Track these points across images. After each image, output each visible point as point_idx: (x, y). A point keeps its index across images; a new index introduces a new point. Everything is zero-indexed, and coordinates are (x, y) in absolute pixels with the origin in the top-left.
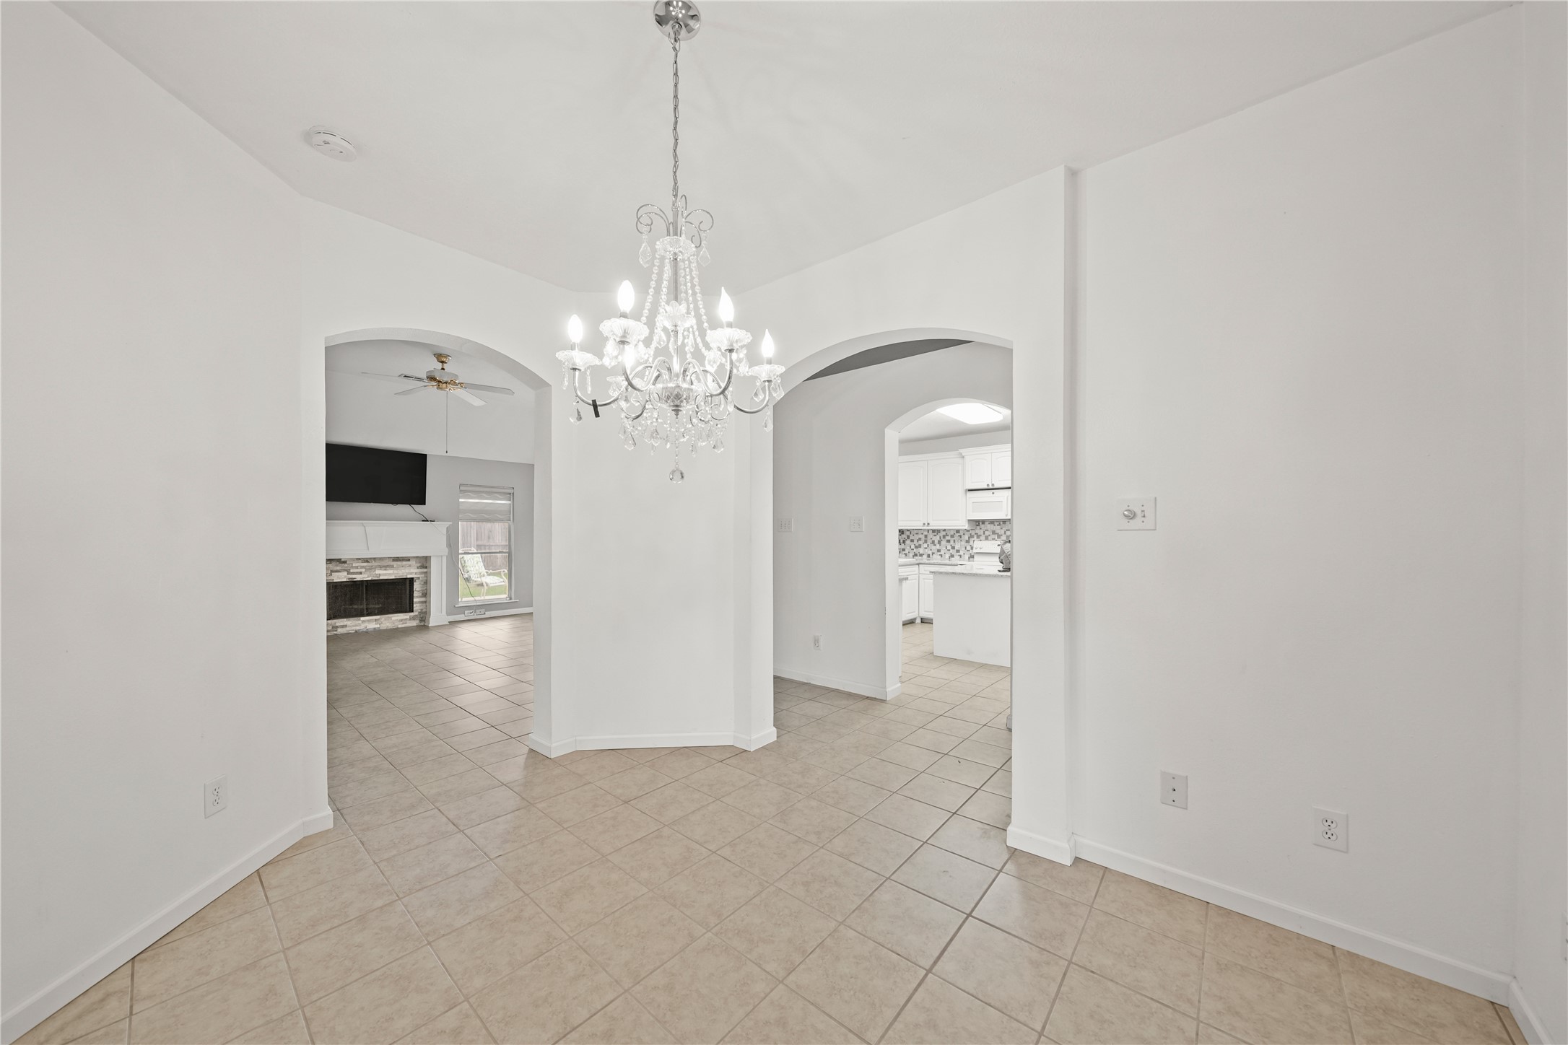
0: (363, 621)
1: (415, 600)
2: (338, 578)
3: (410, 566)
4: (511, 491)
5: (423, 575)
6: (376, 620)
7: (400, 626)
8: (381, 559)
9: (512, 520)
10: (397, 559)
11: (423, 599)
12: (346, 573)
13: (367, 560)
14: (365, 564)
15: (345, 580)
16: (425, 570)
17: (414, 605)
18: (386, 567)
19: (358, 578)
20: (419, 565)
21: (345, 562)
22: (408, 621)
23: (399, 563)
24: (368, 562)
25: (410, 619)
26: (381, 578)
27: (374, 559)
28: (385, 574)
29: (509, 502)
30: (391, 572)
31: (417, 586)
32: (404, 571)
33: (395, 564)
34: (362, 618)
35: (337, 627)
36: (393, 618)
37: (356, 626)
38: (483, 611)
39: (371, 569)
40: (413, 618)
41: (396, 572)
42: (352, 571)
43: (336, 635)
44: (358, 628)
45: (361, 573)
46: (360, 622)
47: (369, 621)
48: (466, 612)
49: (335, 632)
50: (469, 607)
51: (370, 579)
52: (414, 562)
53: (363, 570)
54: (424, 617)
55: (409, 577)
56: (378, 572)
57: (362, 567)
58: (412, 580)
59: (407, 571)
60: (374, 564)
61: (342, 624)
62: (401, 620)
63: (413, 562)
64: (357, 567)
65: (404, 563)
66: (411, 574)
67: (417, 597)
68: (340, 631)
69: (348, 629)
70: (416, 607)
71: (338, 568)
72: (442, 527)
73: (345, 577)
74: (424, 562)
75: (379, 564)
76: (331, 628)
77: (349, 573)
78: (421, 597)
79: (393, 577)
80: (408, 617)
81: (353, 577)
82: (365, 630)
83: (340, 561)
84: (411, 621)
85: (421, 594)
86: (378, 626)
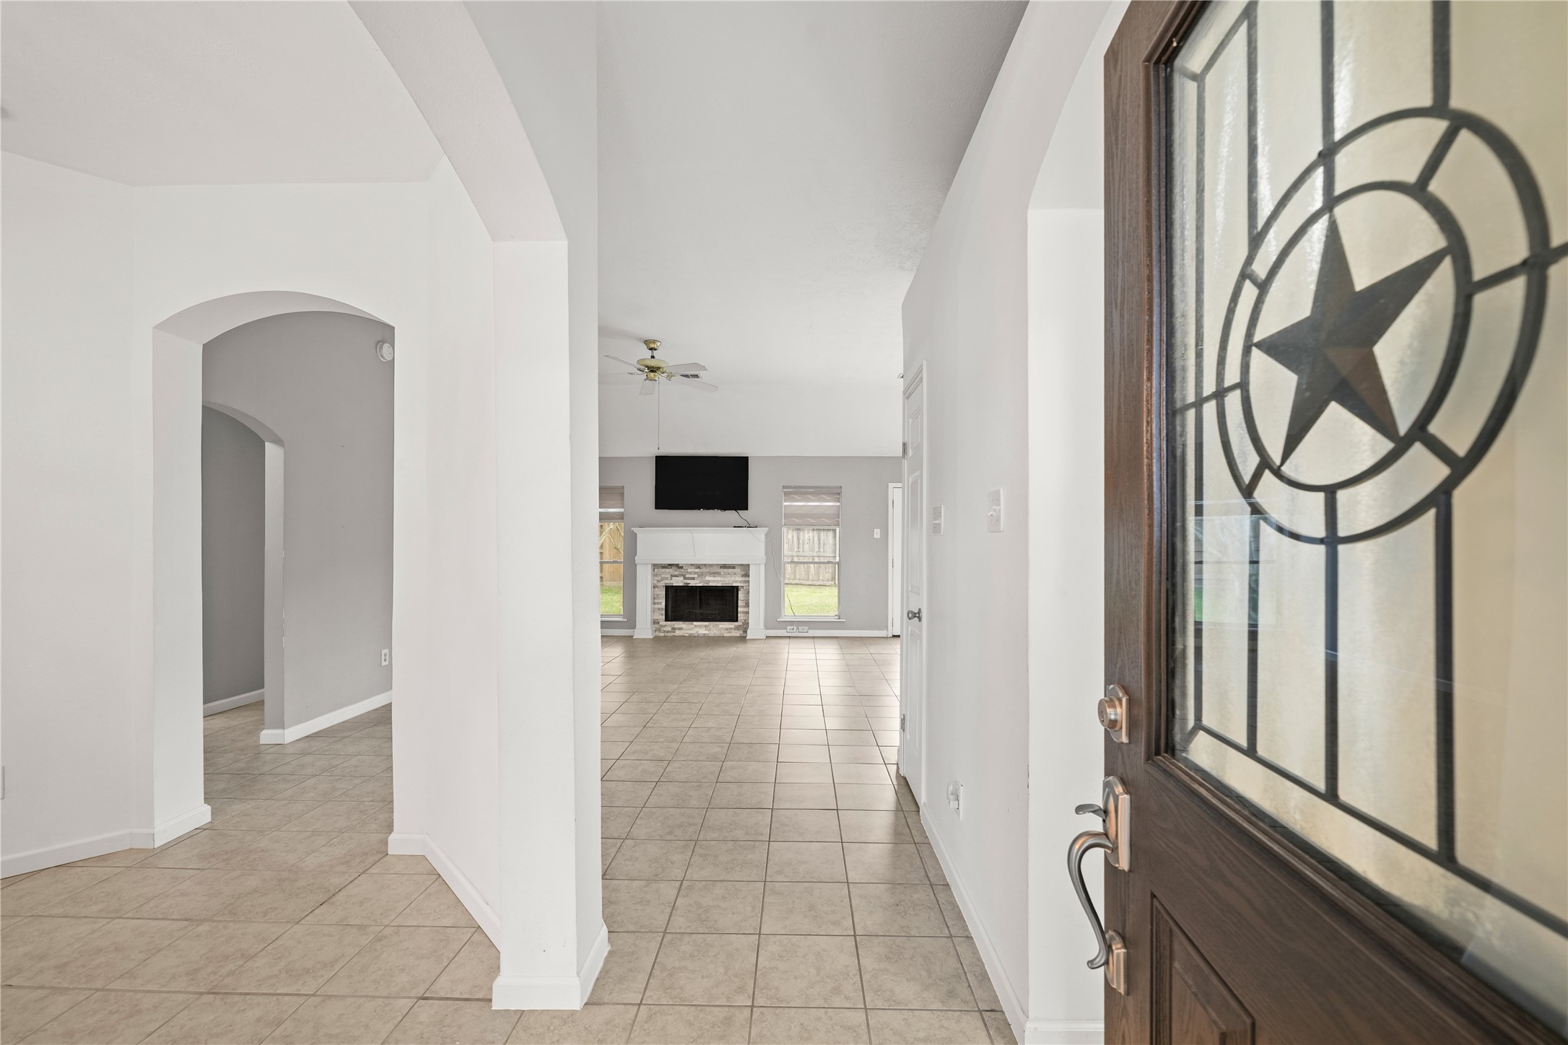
0: (696, 626)
1: (740, 609)
2: (677, 582)
3: (735, 574)
4: (838, 491)
5: (746, 585)
6: (706, 626)
7: (726, 635)
8: (711, 565)
9: (839, 524)
10: (724, 566)
11: (745, 610)
12: (682, 578)
13: (698, 566)
14: (697, 570)
15: (681, 584)
16: (746, 579)
17: (739, 615)
18: (715, 574)
19: (692, 583)
20: (743, 573)
21: (682, 568)
22: (733, 631)
23: (726, 570)
24: (700, 568)
25: (734, 629)
26: (711, 584)
27: (705, 565)
28: (713, 581)
29: (835, 504)
30: (719, 579)
31: (741, 595)
32: (730, 579)
33: (722, 571)
34: (695, 623)
35: (675, 629)
36: (720, 626)
37: (690, 630)
38: (806, 628)
39: (701, 575)
40: (737, 628)
41: (722, 579)
42: (687, 576)
43: (674, 636)
44: (691, 632)
45: (694, 579)
46: (693, 626)
47: (700, 626)
48: (787, 628)
49: (674, 634)
50: (791, 623)
51: (701, 585)
52: (739, 570)
53: (696, 576)
54: (746, 628)
55: (734, 585)
56: (708, 578)
57: (695, 573)
58: (736, 588)
59: (733, 579)
60: (704, 570)
61: (679, 626)
62: (727, 629)
63: (738, 570)
64: (691, 573)
65: (730, 570)
66: (736, 582)
67: (742, 607)
68: (678, 633)
69: (683, 631)
70: (741, 616)
71: (677, 573)
72: (762, 533)
73: (682, 582)
74: (745, 571)
75: (709, 570)
76: (670, 629)
77: (685, 578)
78: (744, 607)
79: (720, 585)
80: (733, 626)
81: (688, 581)
82: (696, 635)
83: (677, 566)
84: (736, 631)
85: (744, 604)
86: (707, 632)
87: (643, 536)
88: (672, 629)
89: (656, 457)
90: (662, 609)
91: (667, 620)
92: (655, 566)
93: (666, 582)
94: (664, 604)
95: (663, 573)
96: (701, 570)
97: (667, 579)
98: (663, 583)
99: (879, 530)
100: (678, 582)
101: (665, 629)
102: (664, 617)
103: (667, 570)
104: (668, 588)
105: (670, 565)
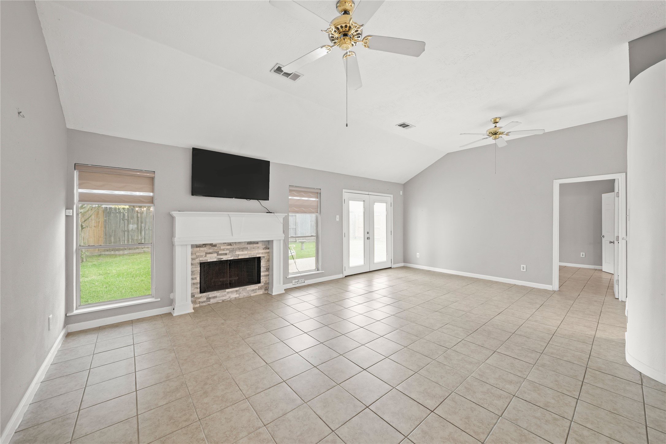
0: (228, 293)
1: (262, 274)
3: (258, 248)
4: (319, 191)
5: (266, 255)
6: (236, 291)
7: (252, 295)
8: (240, 243)
9: (319, 212)
10: (250, 243)
11: (267, 273)
12: (216, 255)
13: (230, 244)
14: (229, 247)
15: (215, 260)
16: (268, 251)
17: (261, 278)
18: (243, 249)
19: (225, 258)
20: (264, 247)
21: (215, 246)
22: (258, 291)
23: (251, 246)
24: (231, 245)
25: (259, 289)
26: (240, 257)
27: (235, 243)
28: (242, 255)
29: (317, 200)
30: (246, 252)
31: (263, 263)
32: (254, 252)
33: (249, 246)
34: (227, 290)
35: (210, 298)
36: (248, 289)
37: (223, 296)
38: (303, 280)
39: (232, 251)
40: (260, 288)
41: (249, 252)
42: (220, 252)
44: (224, 298)
45: (226, 254)
46: (226, 293)
47: (232, 292)
48: (293, 281)
49: (209, 303)
50: (295, 278)
51: (232, 258)
52: (261, 245)
53: (228, 252)
54: (268, 287)
55: (258, 256)
56: (238, 253)
57: (227, 249)
58: (259, 259)
59: (257, 252)
60: (234, 247)
61: (213, 295)
62: (253, 290)
63: (260, 245)
64: (224, 250)
65: (255, 245)
66: (259, 253)
67: (263, 272)
68: (212, 301)
69: (217, 299)
70: (263, 279)
71: (211, 251)
72: (279, 217)
73: (215, 258)
74: (268, 245)
75: (239, 247)
76: (205, 299)
77: (218, 254)
78: (265, 271)
79: (247, 257)
80: (257, 287)
81: (221, 257)
82: (229, 299)
83: (212, 245)
84: (260, 290)
85: (265, 269)
86: (238, 296)
87: (180, 219)
88: (207, 299)
89: (193, 148)
90: (197, 283)
91: (201, 292)
92: (193, 246)
93: (201, 259)
94: (198, 279)
95: (197, 252)
96: (232, 247)
97: (201, 256)
98: (198, 261)
99: (338, 216)
100: (212, 258)
101: (200, 300)
102: (199, 290)
103: (202, 249)
104: (202, 265)
105: (205, 245)
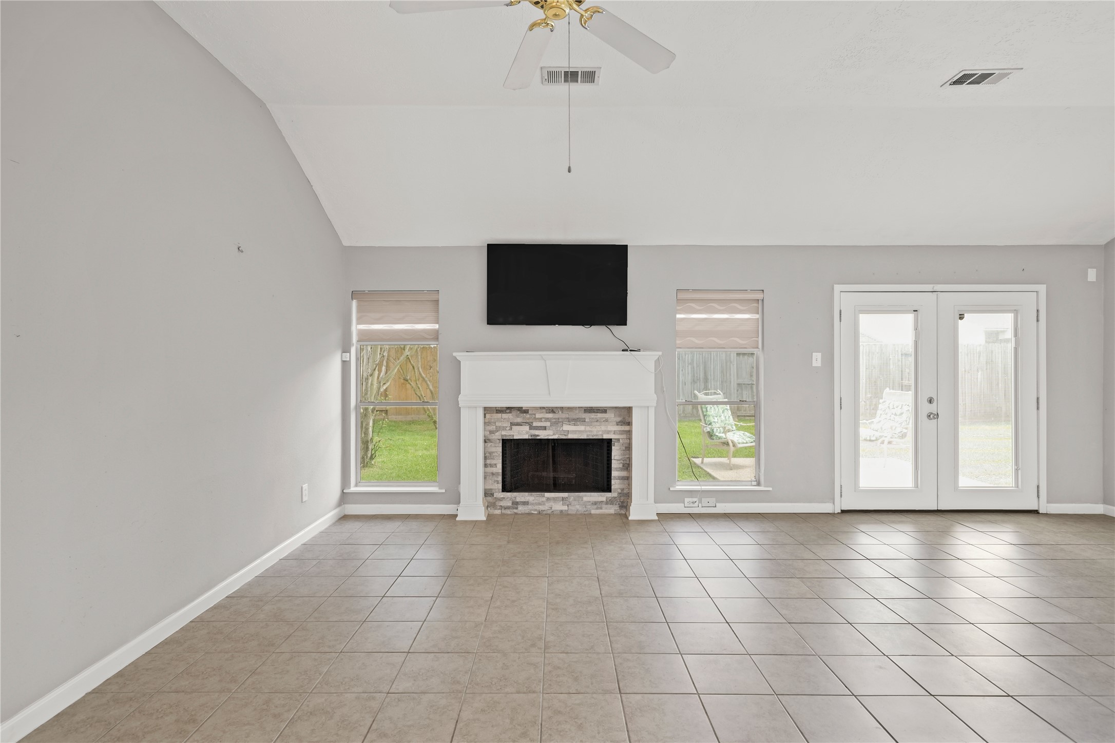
0: (548, 499)
1: (614, 473)
2: (519, 433)
3: (607, 420)
4: (759, 296)
5: (624, 436)
6: (563, 499)
7: (593, 512)
8: (569, 409)
9: (759, 345)
10: (589, 410)
11: (624, 474)
12: (527, 428)
13: (552, 409)
14: (550, 416)
15: (526, 437)
16: (627, 428)
17: (613, 482)
18: (576, 421)
19: (543, 435)
20: (619, 419)
21: (527, 412)
22: (604, 506)
23: (593, 415)
24: (554, 412)
25: (607, 503)
26: (571, 436)
27: (562, 408)
28: (575, 432)
29: (755, 316)
30: (582, 428)
31: (616, 453)
32: (598, 428)
33: (587, 417)
34: (547, 495)
35: (517, 503)
36: (585, 499)
37: (540, 504)
38: (712, 501)
39: (556, 423)
40: (610, 502)
41: (588, 428)
42: (535, 424)
43: (516, 514)
44: (541, 508)
45: (545, 428)
46: (544, 499)
47: (555, 499)
48: (687, 500)
49: (515, 511)
50: (690, 494)
51: (556, 437)
52: (612, 415)
53: (548, 424)
55: (606, 437)
56: (566, 427)
57: (547, 420)
58: (609, 442)
59: (603, 428)
60: (560, 416)
61: (523, 500)
62: (595, 503)
63: (610, 415)
64: (540, 420)
65: (599, 415)
66: (609, 432)
67: (617, 469)
68: (521, 509)
69: (530, 507)
70: (615, 484)
72: (648, 359)
73: (527, 433)
74: (625, 415)
75: (567, 415)
76: (510, 501)
77: (532, 428)
78: (622, 469)
79: (584, 436)
80: (604, 499)
81: (537, 431)
82: (550, 512)
83: (521, 410)
84: (610, 507)
85: (621, 466)
86: (565, 507)
87: (469, 365)
88: (513, 501)
89: (490, 245)
90: (498, 473)
91: (505, 489)
92: (487, 410)
93: (504, 433)
94: (500, 468)
95: (498, 420)
96: (556, 415)
97: (504, 429)
98: (499, 437)
99: (819, 354)
100: (522, 433)
101: (502, 502)
102: (500, 486)
103: (506, 414)
104: (506, 443)
105: (511, 409)
